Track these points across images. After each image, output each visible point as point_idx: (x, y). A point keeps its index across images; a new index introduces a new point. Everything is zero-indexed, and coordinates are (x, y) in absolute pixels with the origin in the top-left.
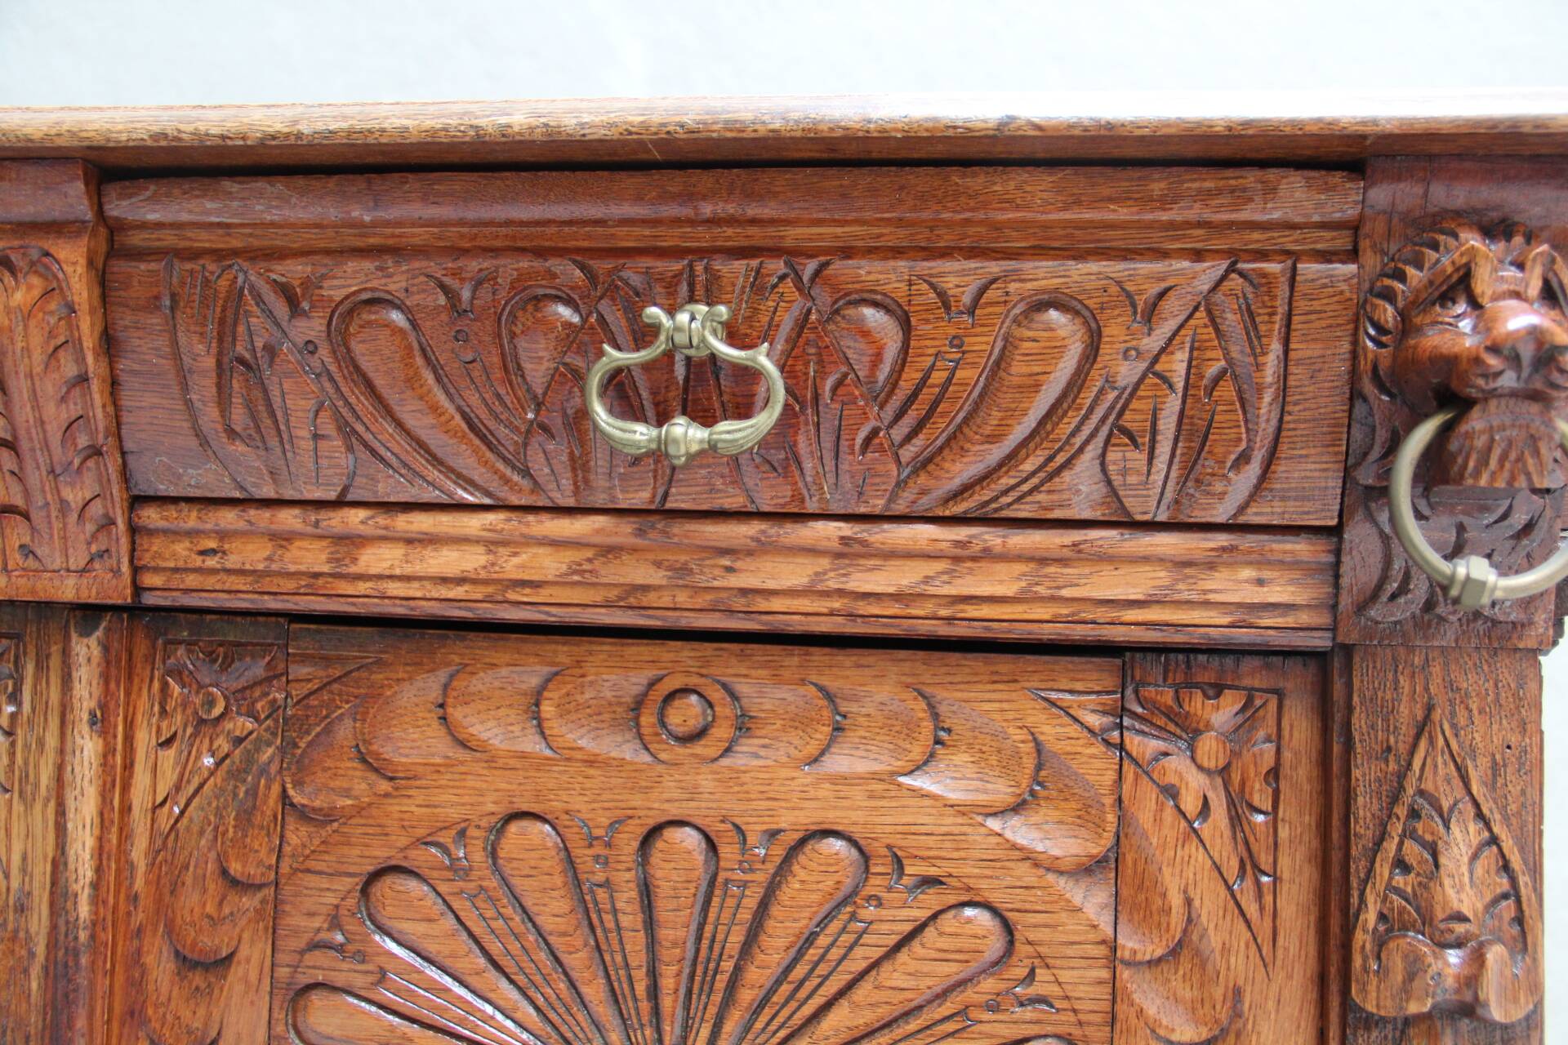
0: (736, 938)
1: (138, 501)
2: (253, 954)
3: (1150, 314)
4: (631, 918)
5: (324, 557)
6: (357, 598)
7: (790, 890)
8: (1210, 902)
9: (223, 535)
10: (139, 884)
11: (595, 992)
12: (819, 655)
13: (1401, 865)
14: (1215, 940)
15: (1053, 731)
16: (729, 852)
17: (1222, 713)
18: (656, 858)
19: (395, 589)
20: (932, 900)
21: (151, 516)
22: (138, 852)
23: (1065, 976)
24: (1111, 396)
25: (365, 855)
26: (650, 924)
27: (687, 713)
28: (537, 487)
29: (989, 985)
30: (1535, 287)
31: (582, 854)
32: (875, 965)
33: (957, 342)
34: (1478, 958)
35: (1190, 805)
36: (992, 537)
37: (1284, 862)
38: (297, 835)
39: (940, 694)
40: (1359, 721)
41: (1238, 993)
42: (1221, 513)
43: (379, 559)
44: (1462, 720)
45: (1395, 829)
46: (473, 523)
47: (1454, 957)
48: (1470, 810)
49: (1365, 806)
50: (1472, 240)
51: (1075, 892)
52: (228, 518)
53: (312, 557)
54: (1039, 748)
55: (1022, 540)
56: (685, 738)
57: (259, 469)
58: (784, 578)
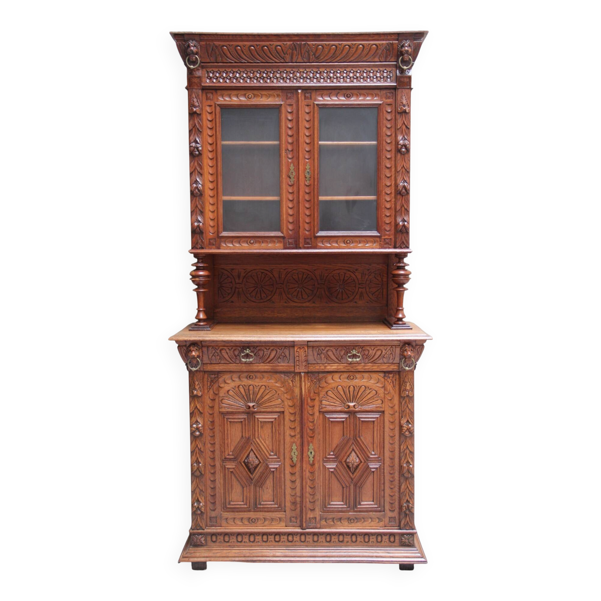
0: (356, 394)
1: (308, 364)
2: (317, 398)
3: (386, 350)
4: (348, 393)
6: (326, 370)
7: (360, 390)
8: (391, 389)
9: (315, 366)
10: (307, 394)
11: (345, 399)
12: (362, 373)
13: (404, 386)
14: (392, 392)
15: (380, 377)
16: (355, 388)
17: (391, 376)
18: (350, 388)
19: (329, 370)
20: (371, 390)
21: (309, 365)
22: (307, 391)
23: (381, 395)
24: (383, 355)
25: (326, 390)
26: (350, 393)
27: (352, 377)
28: (341, 362)
29: (375, 396)
30: (411, 350)
31: (344, 389)
32: (367, 395)
33: (373, 352)
34: (409, 392)
35: (390, 382)
36: (375, 365)
37: (397, 386)
38: (320, 389)
39: (371, 375)
40: (401, 376)
41: (393, 396)
42: (391, 362)
43: (328, 367)
46: (336, 365)
47: (407, 392)
49: (402, 382)
50: (407, 345)
51: (381, 389)
52: (316, 365)
53: (323, 367)
54: (378, 379)
55: (377, 365)
56: (352, 379)
57: (319, 361)
58: (360, 368)
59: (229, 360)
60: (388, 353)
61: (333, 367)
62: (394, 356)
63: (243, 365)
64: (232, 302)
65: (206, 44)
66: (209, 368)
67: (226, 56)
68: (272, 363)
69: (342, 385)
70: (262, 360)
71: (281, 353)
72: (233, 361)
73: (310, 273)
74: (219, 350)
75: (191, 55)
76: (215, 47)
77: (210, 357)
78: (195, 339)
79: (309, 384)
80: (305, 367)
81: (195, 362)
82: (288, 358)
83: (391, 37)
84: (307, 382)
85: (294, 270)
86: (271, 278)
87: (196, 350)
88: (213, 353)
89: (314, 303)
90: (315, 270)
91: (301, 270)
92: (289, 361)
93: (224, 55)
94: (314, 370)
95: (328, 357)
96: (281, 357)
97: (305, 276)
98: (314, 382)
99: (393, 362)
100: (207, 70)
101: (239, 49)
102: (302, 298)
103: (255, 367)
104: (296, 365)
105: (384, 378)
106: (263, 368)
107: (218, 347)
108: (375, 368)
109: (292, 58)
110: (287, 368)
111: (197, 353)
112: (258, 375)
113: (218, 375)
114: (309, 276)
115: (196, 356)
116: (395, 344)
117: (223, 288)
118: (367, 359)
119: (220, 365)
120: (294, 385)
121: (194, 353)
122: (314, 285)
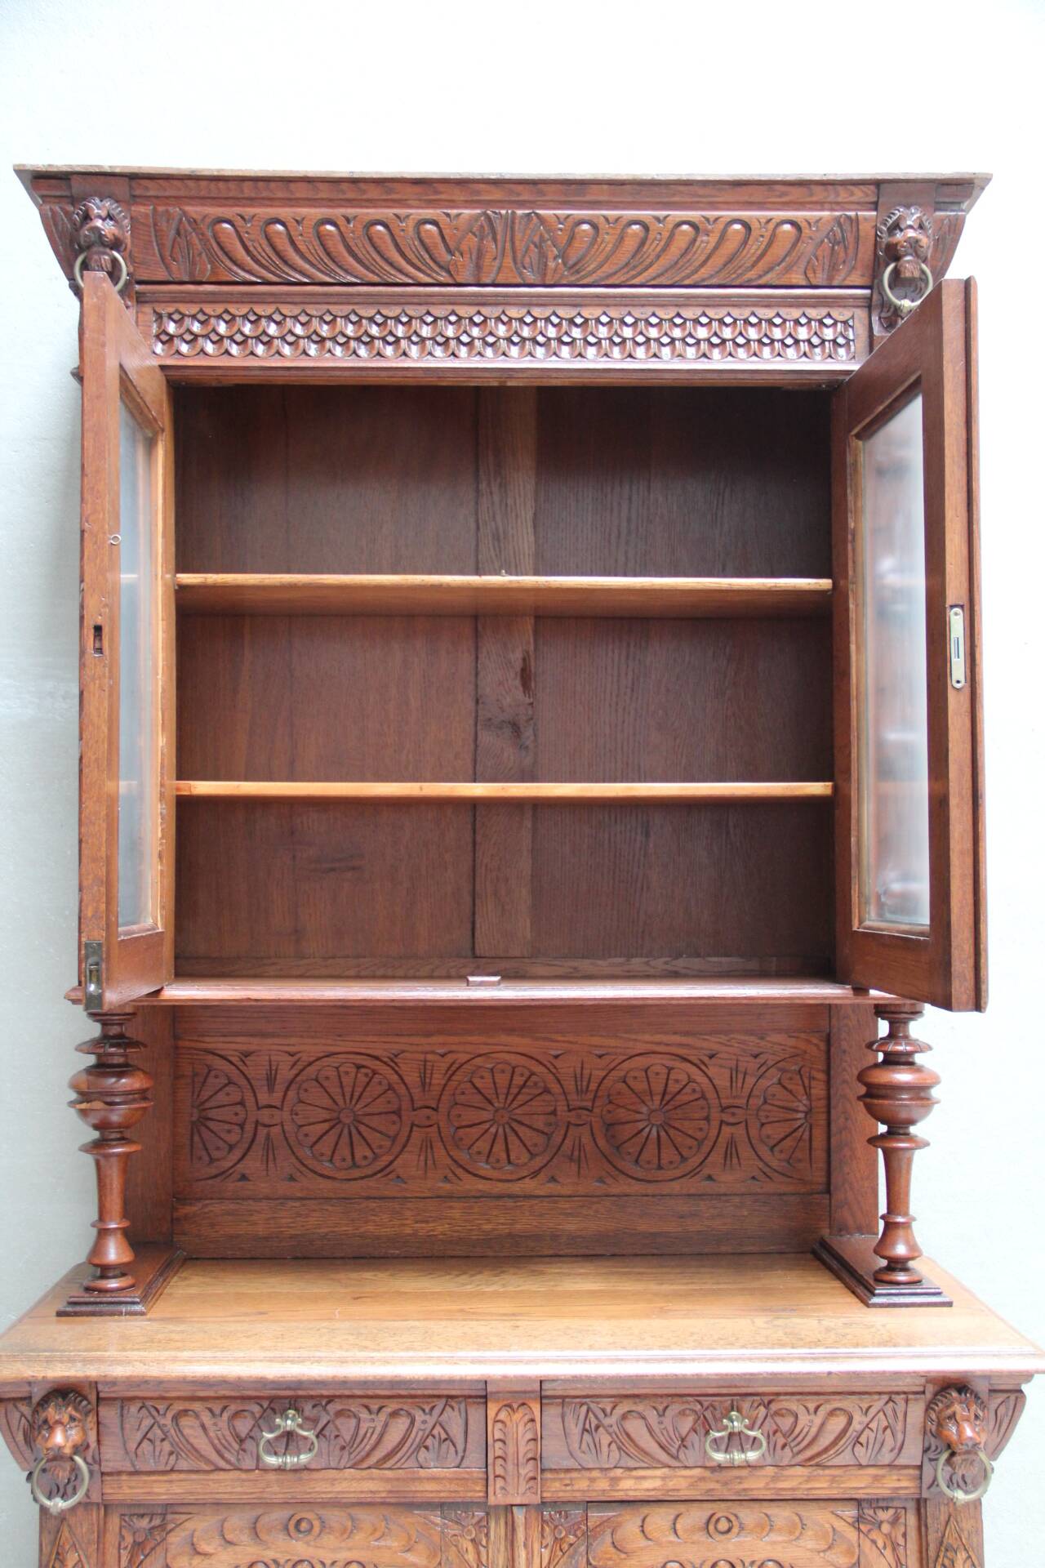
1: (543, 1471)
3: (866, 1413)
5: (608, 1484)
6: (619, 1496)
9: (571, 1479)
12: (765, 1504)
17: (886, 1517)
19: (631, 1493)
21: (548, 1475)
24: (855, 1434)
27: (723, 1525)
28: (680, 1461)
30: (973, 1417)
33: (812, 1421)
35: (880, 1544)
36: (821, 1472)
37: (910, 1562)
39: (802, 1513)
40: (929, 1521)
42: (887, 1462)
43: (626, 1484)
44: (959, 1520)
45: (942, 1554)
46: (658, 1472)
48: (962, 1547)
49: (933, 1546)
50: (955, 1394)
52: (574, 1475)
53: (603, 1485)
54: (834, 1529)
55: (827, 1472)
56: (723, 1533)
57: (588, 1460)
58: (757, 1485)
59: (214, 1457)
60: (873, 1425)
61: (647, 1484)
62: (900, 1437)
63: (272, 1476)
64: (244, 1178)
65: (155, 210)
66: (128, 1490)
67: (231, 259)
68: (390, 1469)
69: (682, 1559)
70: (350, 1454)
71: (429, 1426)
72: (228, 1462)
73: (539, 1069)
74: (170, 1415)
75: (95, 249)
76: (189, 222)
77: (132, 1445)
78: (67, 1374)
79: (546, 1553)
80: (532, 1483)
81: (63, 1475)
82: (460, 1447)
83: (852, 194)
84: (536, 1546)
85: (480, 1055)
86: (390, 1088)
87: (72, 1419)
88: (144, 1428)
89: (553, 1179)
90: (556, 1057)
91: (507, 1057)
92: (463, 1458)
93: (220, 253)
94: (565, 1495)
95: (625, 1442)
96: (429, 1442)
97: (518, 1080)
98: (565, 1546)
99: (896, 1463)
100: (158, 310)
101: (279, 233)
102: (509, 1162)
103: (322, 1487)
104: (491, 1477)
105: (859, 1529)
106: (355, 1486)
107: (167, 1403)
108: (822, 1486)
109: (478, 267)
110: (453, 1487)
111: (75, 1434)
112: (335, 1517)
113: (164, 1519)
114: (534, 1078)
115: (67, 1451)
116: (906, 1389)
117: (211, 1124)
118: (787, 1449)
119: (174, 1476)
120: (484, 1560)
121: (59, 1438)
122: (554, 1113)
